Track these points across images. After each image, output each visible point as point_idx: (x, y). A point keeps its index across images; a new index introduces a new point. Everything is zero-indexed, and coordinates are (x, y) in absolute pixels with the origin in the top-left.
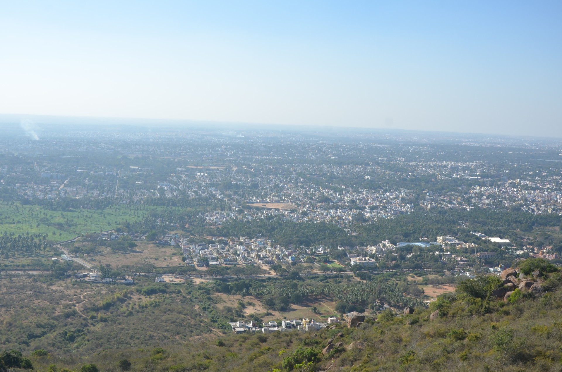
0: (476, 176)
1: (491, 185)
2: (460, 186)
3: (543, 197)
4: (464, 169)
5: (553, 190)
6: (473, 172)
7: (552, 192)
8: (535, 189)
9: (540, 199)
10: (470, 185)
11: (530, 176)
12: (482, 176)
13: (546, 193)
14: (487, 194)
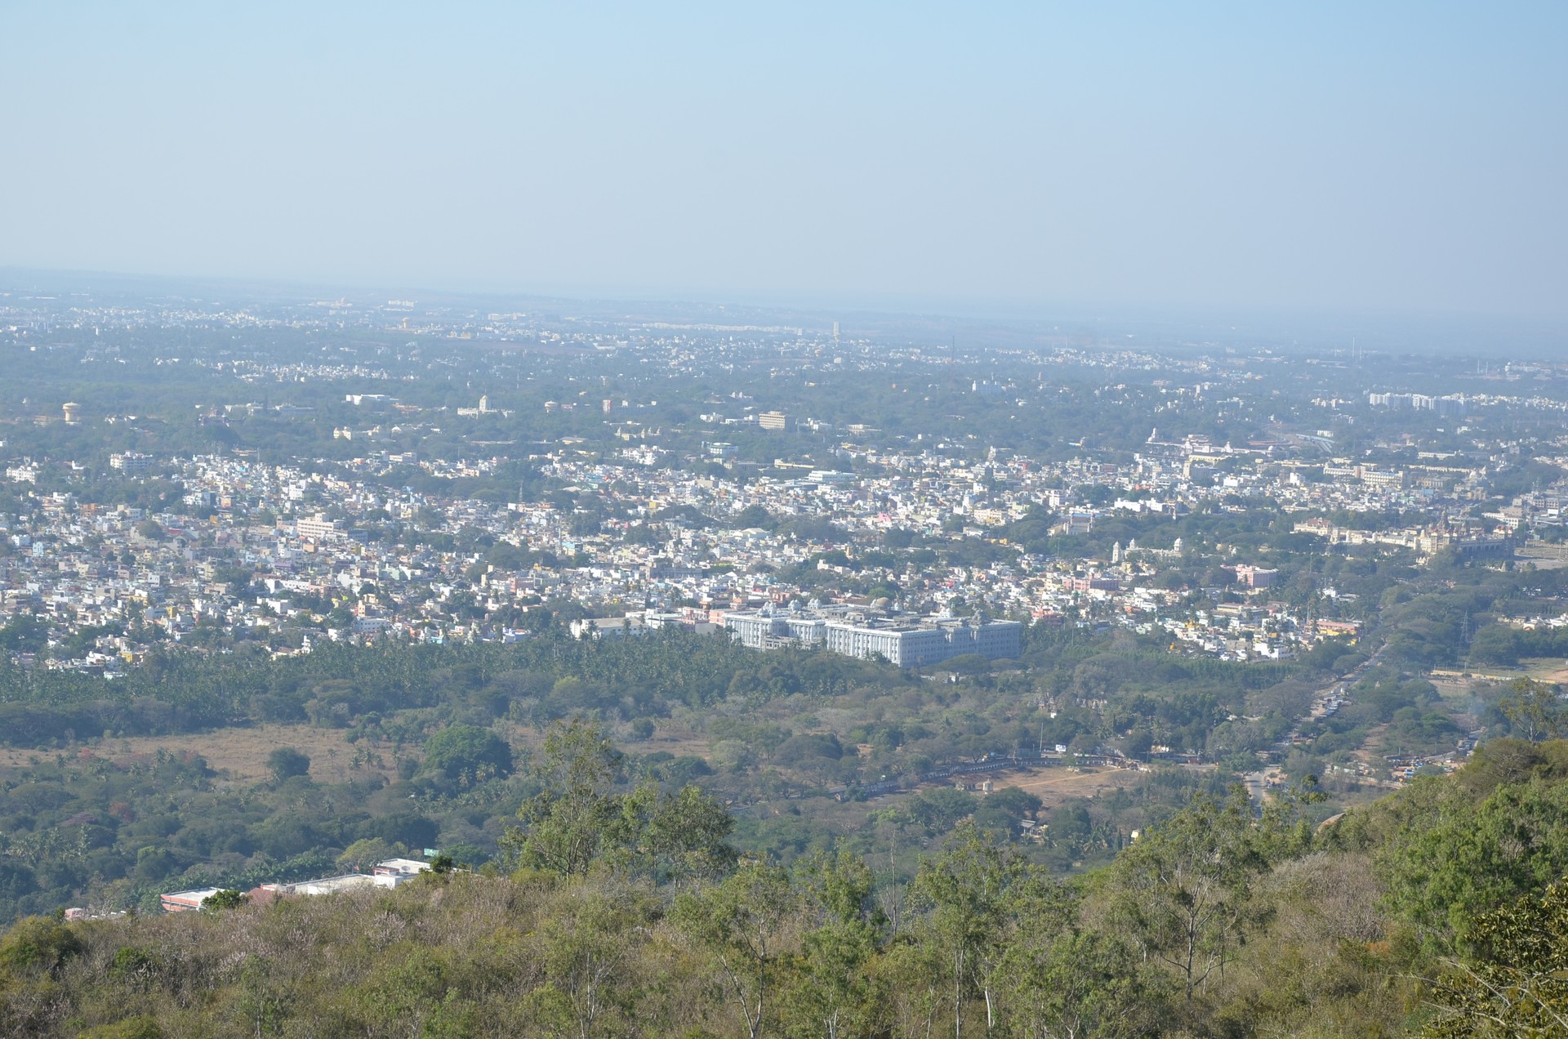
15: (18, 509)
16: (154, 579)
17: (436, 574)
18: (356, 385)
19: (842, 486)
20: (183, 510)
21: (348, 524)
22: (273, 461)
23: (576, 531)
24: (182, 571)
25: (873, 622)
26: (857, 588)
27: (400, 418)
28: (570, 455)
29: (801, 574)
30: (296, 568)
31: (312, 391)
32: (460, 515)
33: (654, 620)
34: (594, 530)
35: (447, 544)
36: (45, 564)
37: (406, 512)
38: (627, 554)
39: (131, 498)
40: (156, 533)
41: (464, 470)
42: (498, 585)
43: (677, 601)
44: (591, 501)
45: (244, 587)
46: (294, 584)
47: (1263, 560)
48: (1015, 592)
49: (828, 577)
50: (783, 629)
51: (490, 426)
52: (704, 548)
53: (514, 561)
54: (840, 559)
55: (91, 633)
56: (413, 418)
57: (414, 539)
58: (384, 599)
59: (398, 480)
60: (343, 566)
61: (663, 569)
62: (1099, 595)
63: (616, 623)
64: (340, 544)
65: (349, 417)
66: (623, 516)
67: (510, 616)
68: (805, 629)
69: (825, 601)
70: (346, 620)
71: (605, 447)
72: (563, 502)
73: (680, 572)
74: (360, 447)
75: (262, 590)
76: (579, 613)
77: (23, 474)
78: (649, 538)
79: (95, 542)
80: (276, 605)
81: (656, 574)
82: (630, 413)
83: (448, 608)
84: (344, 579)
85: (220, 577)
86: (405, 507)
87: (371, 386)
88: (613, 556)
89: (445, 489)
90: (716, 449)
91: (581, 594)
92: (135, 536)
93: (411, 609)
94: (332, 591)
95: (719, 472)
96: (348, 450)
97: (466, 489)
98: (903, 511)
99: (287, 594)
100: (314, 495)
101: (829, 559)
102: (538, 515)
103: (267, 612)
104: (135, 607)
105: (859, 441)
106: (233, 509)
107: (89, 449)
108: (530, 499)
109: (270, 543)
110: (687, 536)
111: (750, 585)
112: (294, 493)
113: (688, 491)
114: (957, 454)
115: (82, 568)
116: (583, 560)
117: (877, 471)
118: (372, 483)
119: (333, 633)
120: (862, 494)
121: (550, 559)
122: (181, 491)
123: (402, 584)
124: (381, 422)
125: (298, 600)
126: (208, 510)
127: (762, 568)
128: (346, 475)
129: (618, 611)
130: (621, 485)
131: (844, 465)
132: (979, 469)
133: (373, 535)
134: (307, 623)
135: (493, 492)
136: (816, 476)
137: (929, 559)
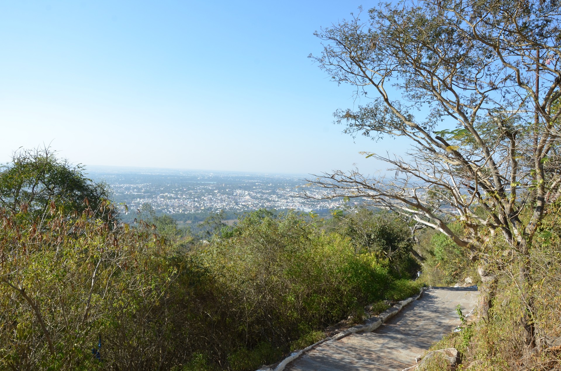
0: (141, 192)
1: (148, 198)
2: (127, 199)
3: (179, 203)
4: (134, 188)
5: (186, 199)
6: (139, 190)
7: (185, 200)
8: (174, 199)
9: (177, 205)
10: (134, 198)
11: (175, 191)
12: (144, 193)
13: (181, 200)
14: (143, 203)
15: (214, 195)
16: (227, 203)
17: (260, 203)
18: (257, 182)
19: (310, 193)
20: (233, 195)
21: (251, 197)
22: (245, 190)
23: (278, 198)
24: (231, 202)
25: (309, 208)
26: (309, 204)
27: (261, 186)
28: (280, 190)
29: (303, 203)
30: (244, 202)
31: (252, 183)
32: (265, 196)
33: (284, 208)
34: (280, 198)
35: (262, 199)
36: (215, 201)
37: (259, 196)
38: (283, 201)
39: (227, 194)
40: (229, 198)
41: (267, 191)
42: (267, 204)
43: (288, 205)
44: (280, 195)
45: (237, 204)
46: (243, 204)
47: (358, 202)
48: (328, 205)
49: (306, 203)
50: (299, 209)
51: (271, 187)
52: (293, 200)
53: (269, 201)
54: (308, 201)
55: (218, 209)
56: (263, 186)
57: (259, 199)
58: (253, 205)
59: (259, 192)
60: (249, 201)
61: (287, 202)
62: (338, 205)
63: (279, 208)
64: (250, 199)
65: (256, 186)
66: (284, 196)
67: (267, 207)
68: (301, 209)
69: (304, 206)
70: (248, 207)
71: (284, 189)
72: (277, 195)
73: (289, 202)
74: (256, 189)
75: (239, 204)
76: (276, 207)
77: (216, 191)
78: (286, 199)
79: (222, 199)
80: (240, 206)
81: (286, 203)
82: (288, 185)
83: (260, 206)
84: (249, 203)
85: (234, 203)
86: (259, 195)
87: (259, 182)
88: (282, 201)
89: (264, 193)
90: (297, 189)
91: (276, 205)
92: (226, 198)
93: (256, 206)
94: (247, 204)
95: (296, 192)
96: (254, 189)
97: (267, 193)
98: (317, 196)
99: (241, 204)
100: (249, 194)
101: (307, 201)
102: (274, 196)
103: (239, 207)
104: (224, 206)
105: (313, 189)
106: (239, 195)
107: (224, 189)
108: (274, 195)
109: (242, 199)
110: (291, 199)
111: (297, 204)
112: (246, 194)
113: (292, 194)
114: (324, 190)
115: (219, 202)
116: (278, 201)
117: (315, 192)
118: (256, 193)
119: (246, 209)
120: (312, 194)
121: (274, 201)
122: (233, 193)
123: (255, 204)
124: (259, 186)
125: (243, 205)
126: (236, 195)
127: (299, 202)
128: (253, 192)
129: (280, 207)
130: (285, 193)
131: (311, 191)
132: (327, 192)
133: (254, 198)
134: (243, 208)
135: (270, 194)
136: (307, 192)
137: (319, 201)
